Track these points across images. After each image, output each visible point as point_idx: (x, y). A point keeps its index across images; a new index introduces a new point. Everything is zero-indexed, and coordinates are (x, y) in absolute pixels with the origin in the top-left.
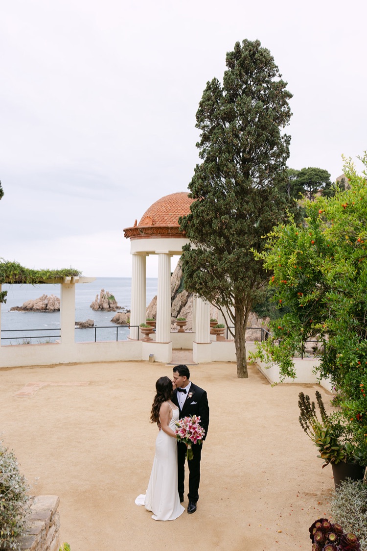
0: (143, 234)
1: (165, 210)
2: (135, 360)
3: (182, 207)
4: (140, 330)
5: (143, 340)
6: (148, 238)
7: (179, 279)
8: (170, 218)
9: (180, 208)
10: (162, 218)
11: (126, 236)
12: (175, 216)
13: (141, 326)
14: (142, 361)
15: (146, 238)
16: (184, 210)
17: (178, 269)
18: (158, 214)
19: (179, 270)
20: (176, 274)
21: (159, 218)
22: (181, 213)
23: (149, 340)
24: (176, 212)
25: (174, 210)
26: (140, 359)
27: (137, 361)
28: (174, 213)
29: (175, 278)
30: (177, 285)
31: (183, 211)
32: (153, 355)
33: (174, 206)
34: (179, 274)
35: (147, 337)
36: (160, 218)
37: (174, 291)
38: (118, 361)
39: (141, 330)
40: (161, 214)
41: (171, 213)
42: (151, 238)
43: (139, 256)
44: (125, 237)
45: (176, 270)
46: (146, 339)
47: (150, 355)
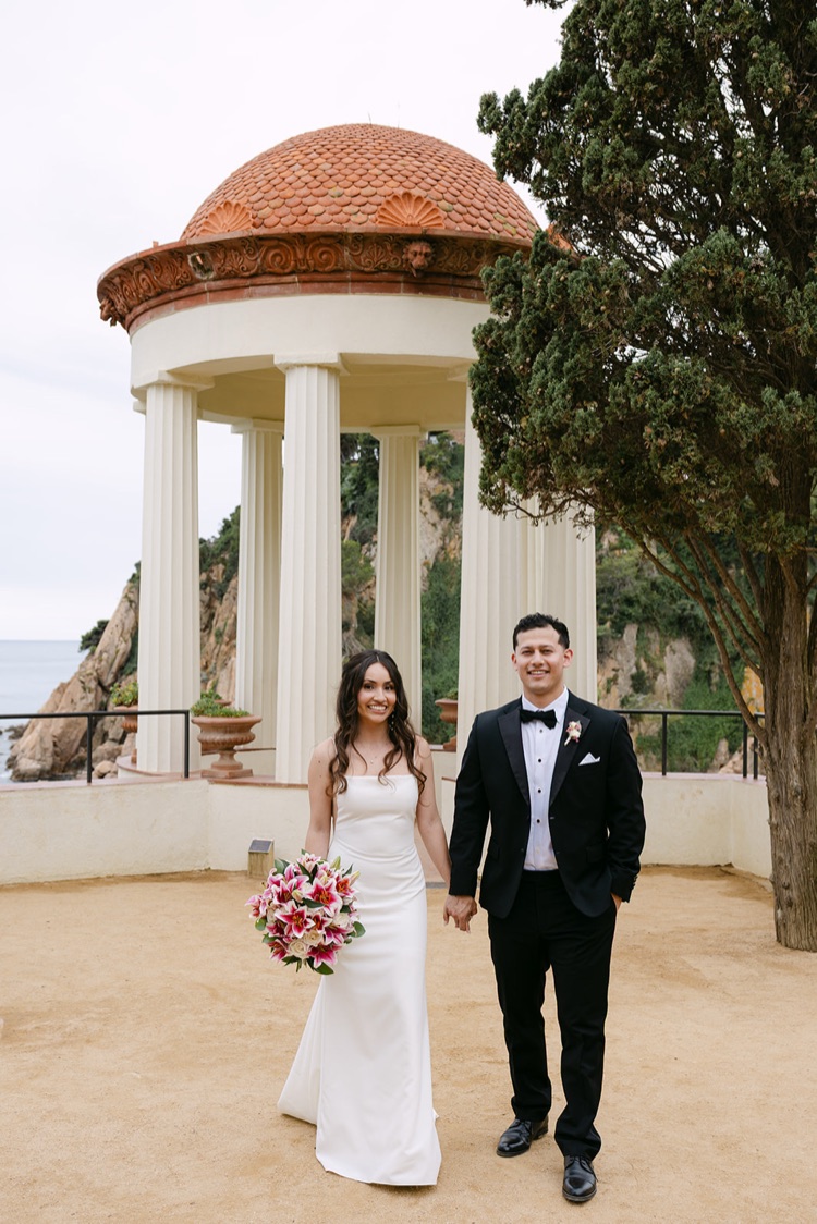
0: (207, 282)
1: (308, 178)
2: (176, 869)
3: (383, 166)
4: (195, 730)
5: (211, 777)
6: (233, 298)
7: (128, 637)
8: (335, 208)
9: (376, 171)
10: (297, 210)
11: (113, 314)
12: (359, 200)
13: (199, 713)
14: (210, 875)
15: (223, 300)
16: (399, 178)
17: (123, 610)
18: (274, 193)
19: (127, 611)
20: (117, 621)
21: (280, 212)
22: (386, 190)
23: (237, 776)
24: (361, 183)
25: (353, 177)
26: (199, 865)
27: (185, 877)
28: (354, 190)
29: (117, 635)
30: (121, 652)
31: (392, 183)
32: (268, 844)
33: (347, 160)
34: (127, 622)
35: (227, 762)
36: (285, 210)
37: (114, 668)
38: (97, 880)
39: (198, 729)
40: (289, 192)
41: (338, 190)
42: (251, 296)
43: (180, 395)
44: (105, 318)
45: (118, 611)
46: (224, 773)
47: (255, 842)
